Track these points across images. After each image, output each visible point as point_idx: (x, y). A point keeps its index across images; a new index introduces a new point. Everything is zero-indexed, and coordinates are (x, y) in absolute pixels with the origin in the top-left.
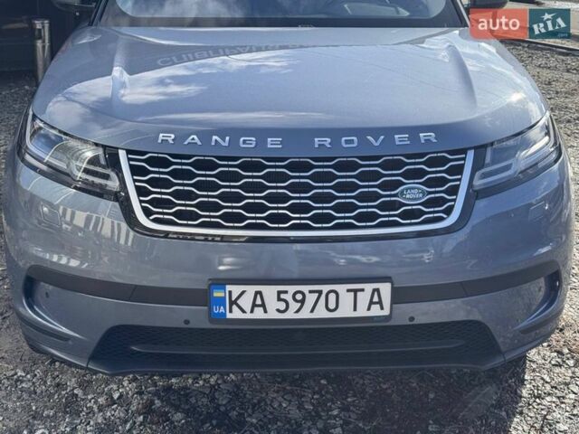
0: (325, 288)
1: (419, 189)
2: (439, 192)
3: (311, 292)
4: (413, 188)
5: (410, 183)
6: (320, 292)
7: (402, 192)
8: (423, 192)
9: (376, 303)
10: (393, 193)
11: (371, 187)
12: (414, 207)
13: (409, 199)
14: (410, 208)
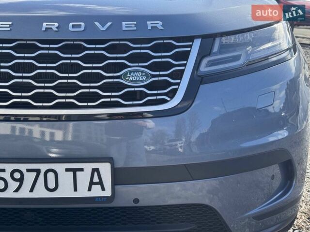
0: (44, 167)
1: (142, 72)
2: (163, 76)
3: (28, 170)
4: (137, 71)
5: (135, 66)
6: (38, 171)
7: (126, 74)
8: (147, 75)
9: (96, 183)
10: (116, 75)
11: (95, 69)
12: (136, 89)
13: (132, 81)
14: (133, 89)
